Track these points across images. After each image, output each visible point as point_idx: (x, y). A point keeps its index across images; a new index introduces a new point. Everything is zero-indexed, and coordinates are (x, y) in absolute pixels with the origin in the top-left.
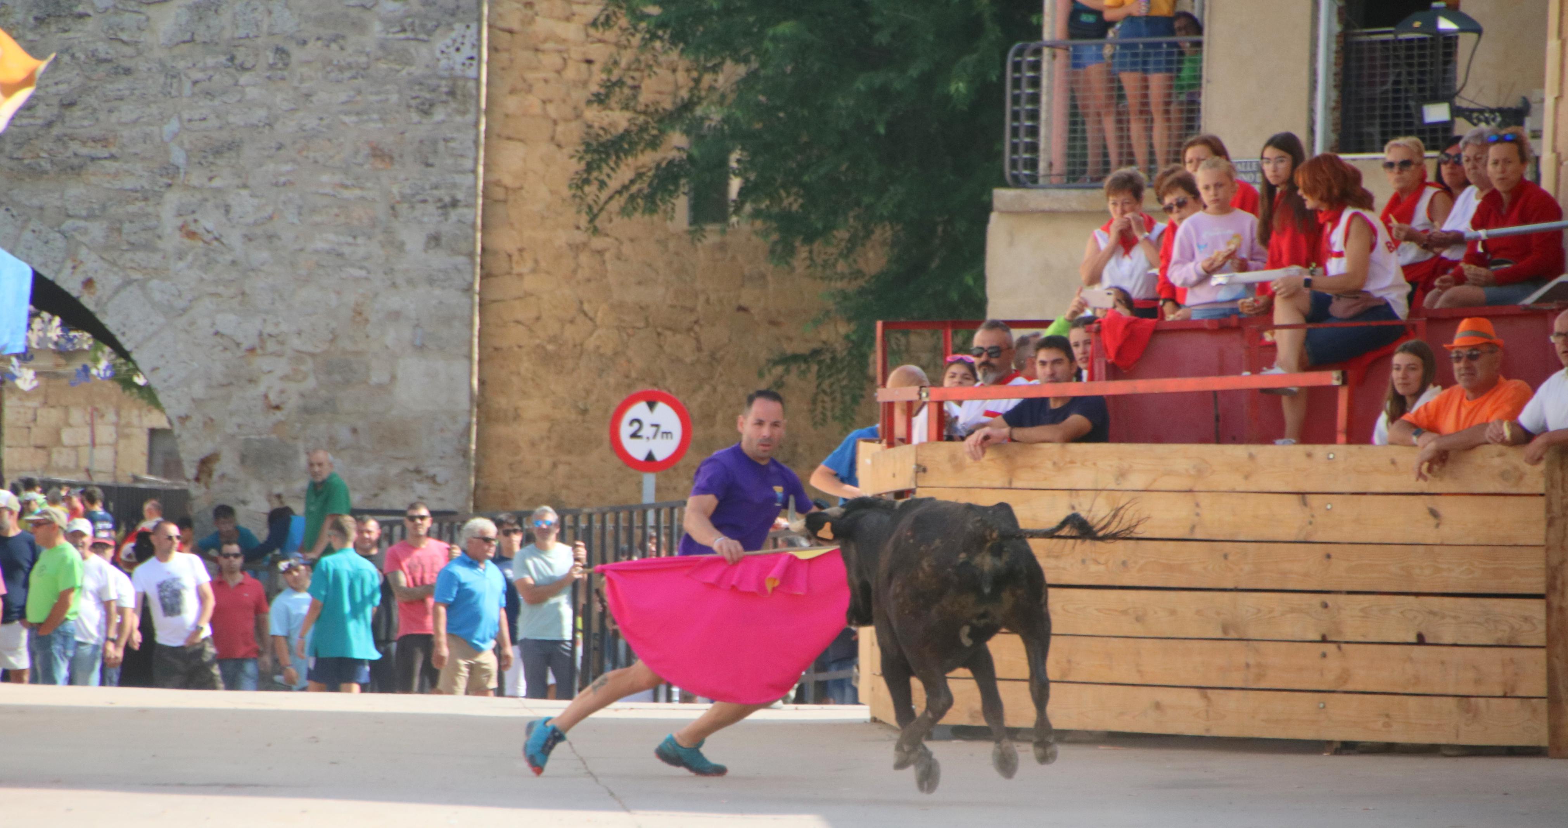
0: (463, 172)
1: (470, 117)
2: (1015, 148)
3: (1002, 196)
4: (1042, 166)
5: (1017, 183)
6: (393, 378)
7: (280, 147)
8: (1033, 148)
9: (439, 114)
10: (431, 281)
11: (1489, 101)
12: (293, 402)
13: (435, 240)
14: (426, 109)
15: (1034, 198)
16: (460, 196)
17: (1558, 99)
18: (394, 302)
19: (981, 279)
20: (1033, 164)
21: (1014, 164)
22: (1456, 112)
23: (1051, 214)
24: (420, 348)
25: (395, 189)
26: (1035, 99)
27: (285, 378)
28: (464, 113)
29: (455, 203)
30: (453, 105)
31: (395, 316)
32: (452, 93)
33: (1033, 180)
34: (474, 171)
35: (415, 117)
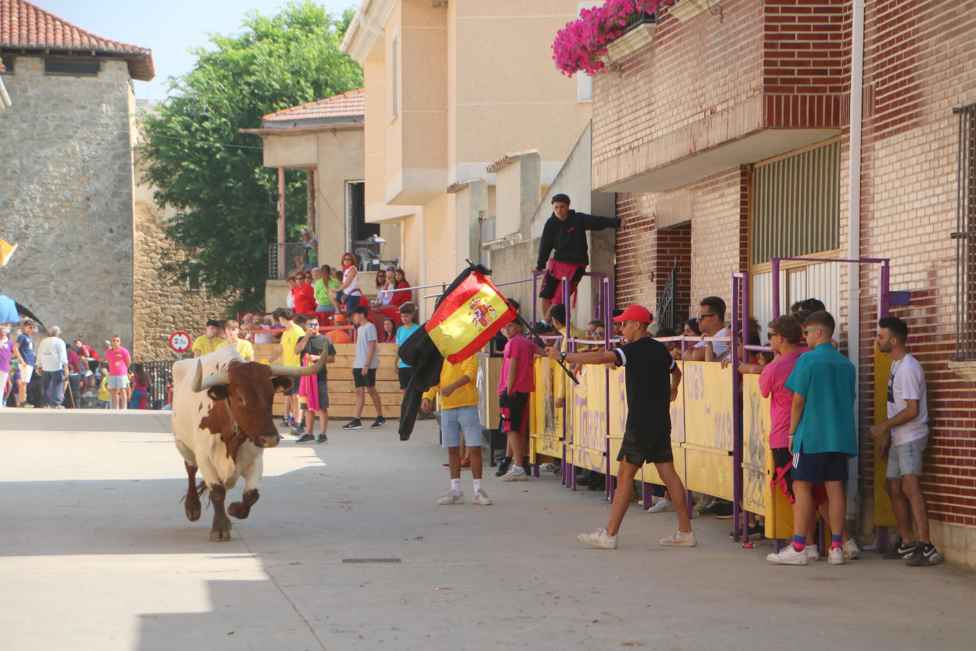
0: (129, 276)
1: (131, 262)
2: (272, 270)
3: (269, 282)
4: (279, 274)
5: (273, 278)
6: (112, 329)
7: (81, 270)
8: (276, 270)
9: (123, 262)
10: (121, 304)
11: (388, 259)
12: (86, 335)
13: (122, 294)
14: (119, 261)
15: (277, 282)
16: (129, 282)
17: (404, 259)
18: (112, 309)
19: (264, 303)
20: (276, 274)
21: (272, 274)
22: (381, 262)
23: (282, 286)
24: (119, 321)
25: (111, 281)
26: (276, 258)
27: (84, 329)
28: (129, 261)
29: (127, 284)
30: (126, 259)
31: (112, 313)
32: (126, 256)
33: (277, 278)
34: (132, 276)
35: (116, 262)
